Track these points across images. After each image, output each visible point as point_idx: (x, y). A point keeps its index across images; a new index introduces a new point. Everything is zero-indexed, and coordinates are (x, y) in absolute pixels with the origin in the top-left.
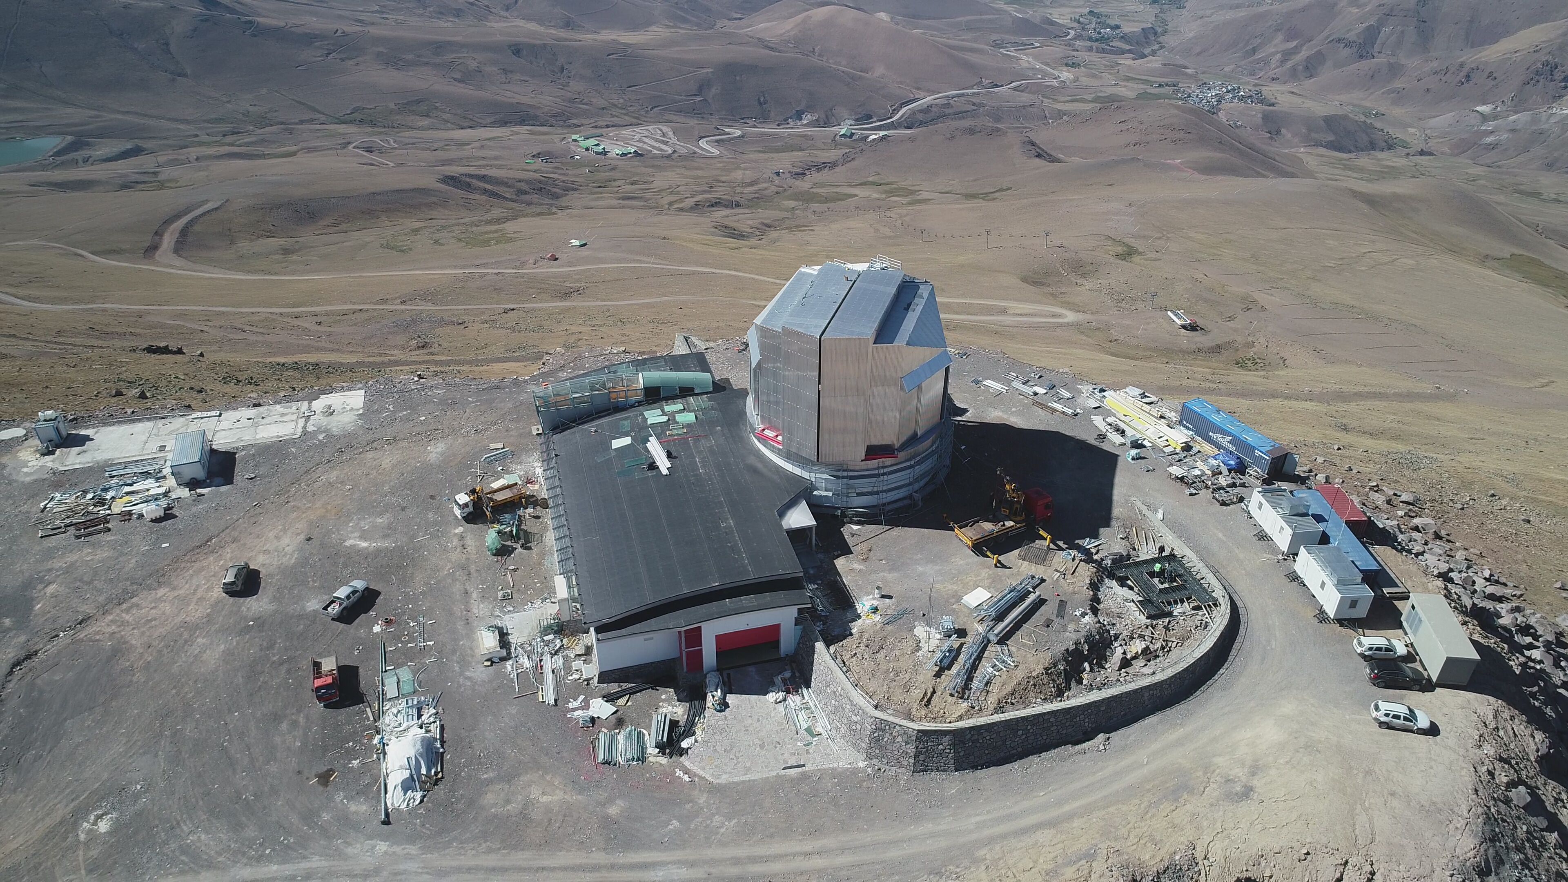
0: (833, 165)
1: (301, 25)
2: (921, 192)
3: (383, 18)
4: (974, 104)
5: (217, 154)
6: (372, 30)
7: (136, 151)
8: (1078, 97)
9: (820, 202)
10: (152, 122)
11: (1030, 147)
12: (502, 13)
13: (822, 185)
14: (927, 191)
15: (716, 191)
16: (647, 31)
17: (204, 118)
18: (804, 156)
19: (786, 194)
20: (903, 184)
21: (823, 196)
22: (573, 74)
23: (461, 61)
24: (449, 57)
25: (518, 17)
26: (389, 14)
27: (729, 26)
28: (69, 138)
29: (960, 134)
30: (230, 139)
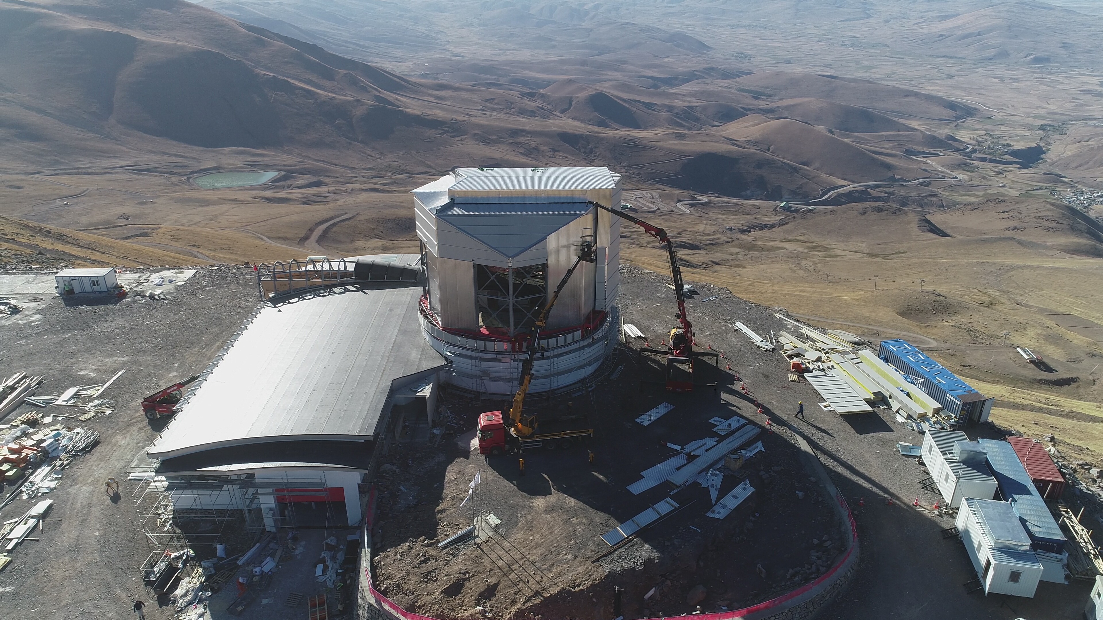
0: (772, 226)
1: (431, 114)
2: (835, 250)
3: (483, 114)
4: (886, 193)
5: (364, 188)
6: (474, 120)
7: (318, 184)
8: (970, 193)
9: (757, 251)
10: (332, 168)
11: (925, 224)
12: (559, 114)
13: (762, 239)
14: (839, 249)
15: (683, 237)
16: (653, 130)
17: (363, 167)
18: (752, 219)
19: (733, 243)
20: (822, 243)
21: (760, 247)
22: (598, 154)
23: (527, 142)
24: (519, 139)
25: (568, 118)
26: (488, 111)
27: (712, 130)
28: (283, 173)
29: (870, 211)
30: (375, 180)
